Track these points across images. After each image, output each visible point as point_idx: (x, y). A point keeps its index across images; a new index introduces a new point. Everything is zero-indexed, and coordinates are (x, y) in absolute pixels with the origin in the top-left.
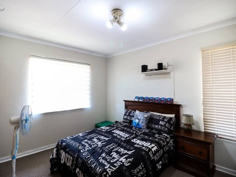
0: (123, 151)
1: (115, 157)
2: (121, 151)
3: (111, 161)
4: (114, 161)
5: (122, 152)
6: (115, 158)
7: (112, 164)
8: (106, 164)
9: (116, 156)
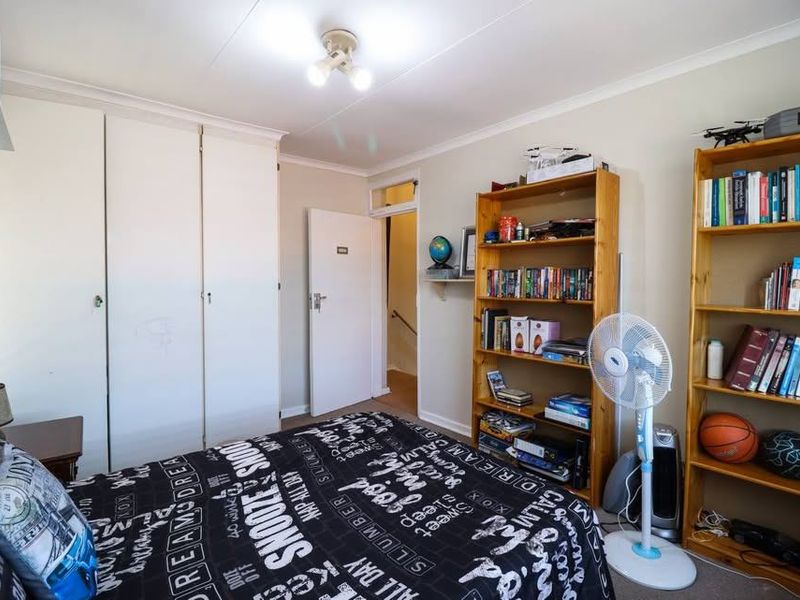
0: (380, 491)
1: (409, 475)
2: (387, 494)
3: (422, 463)
4: (415, 464)
5: (383, 488)
6: (410, 471)
7: (422, 456)
8: (437, 460)
9: (406, 478)
